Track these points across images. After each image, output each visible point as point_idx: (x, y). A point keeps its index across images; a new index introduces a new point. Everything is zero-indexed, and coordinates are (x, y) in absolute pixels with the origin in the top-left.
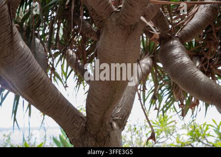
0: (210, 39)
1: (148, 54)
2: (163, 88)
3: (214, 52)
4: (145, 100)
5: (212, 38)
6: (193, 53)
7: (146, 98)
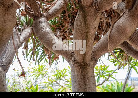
0: (66, 20)
1: (29, 26)
2: (39, 48)
3: (68, 27)
4: (27, 55)
5: (66, 19)
6: (57, 27)
7: (28, 54)
